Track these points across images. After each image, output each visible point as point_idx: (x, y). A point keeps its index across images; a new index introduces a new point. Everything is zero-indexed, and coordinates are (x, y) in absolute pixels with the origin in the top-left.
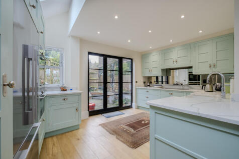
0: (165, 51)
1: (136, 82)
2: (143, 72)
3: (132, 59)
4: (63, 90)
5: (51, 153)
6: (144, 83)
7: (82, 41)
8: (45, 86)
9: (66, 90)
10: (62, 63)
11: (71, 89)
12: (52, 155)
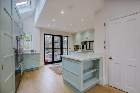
0: (83, 33)
1: (70, 48)
2: (73, 44)
3: (68, 37)
4: (32, 52)
5: (26, 76)
6: (74, 49)
7: (41, 29)
8: (24, 50)
9: (33, 52)
10: (31, 39)
11: (36, 52)
12: (27, 77)
